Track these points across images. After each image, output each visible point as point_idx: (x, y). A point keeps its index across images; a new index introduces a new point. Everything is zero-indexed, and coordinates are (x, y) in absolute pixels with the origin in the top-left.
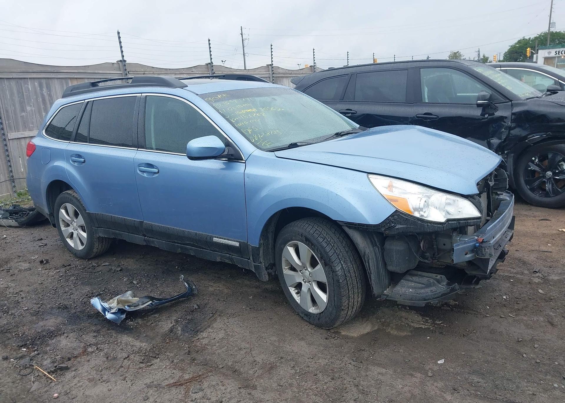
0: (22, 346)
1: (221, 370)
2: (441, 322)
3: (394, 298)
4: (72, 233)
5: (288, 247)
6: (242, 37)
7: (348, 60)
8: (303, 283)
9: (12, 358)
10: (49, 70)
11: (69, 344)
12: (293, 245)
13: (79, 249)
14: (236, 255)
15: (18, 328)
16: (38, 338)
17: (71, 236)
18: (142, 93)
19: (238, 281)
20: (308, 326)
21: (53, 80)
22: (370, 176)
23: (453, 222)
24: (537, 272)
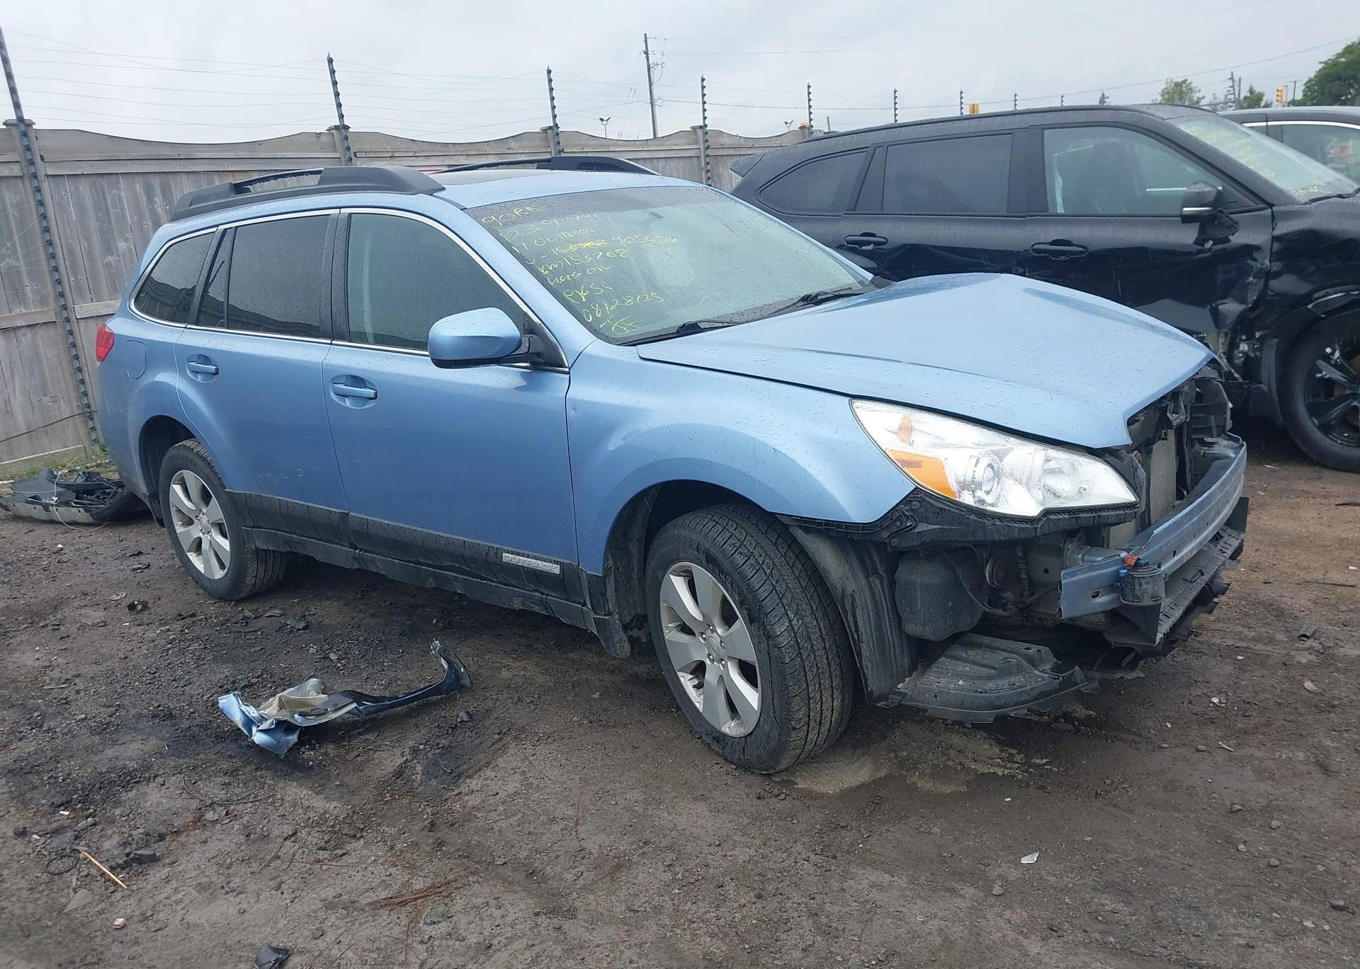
0: (62, 805)
1: (501, 870)
2: (1045, 761)
3: (920, 702)
4: (200, 541)
5: (671, 576)
6: (648, 60)
7: (896, 109)
8: (708, 662)
9: (35, 833)
10: (168, 152)
11: (164, 801)
12: (683, 572)
13: (216, 578)
14: (554, 594)
15: (58, 763)
16: (98, 786)
17: (198, 546)
18: (340, 208)
19: (571, 655)
20: (720, 766)
21: (178, 178)
22: (857, 403)
23: (1061, 517)
24: (1308, 637)
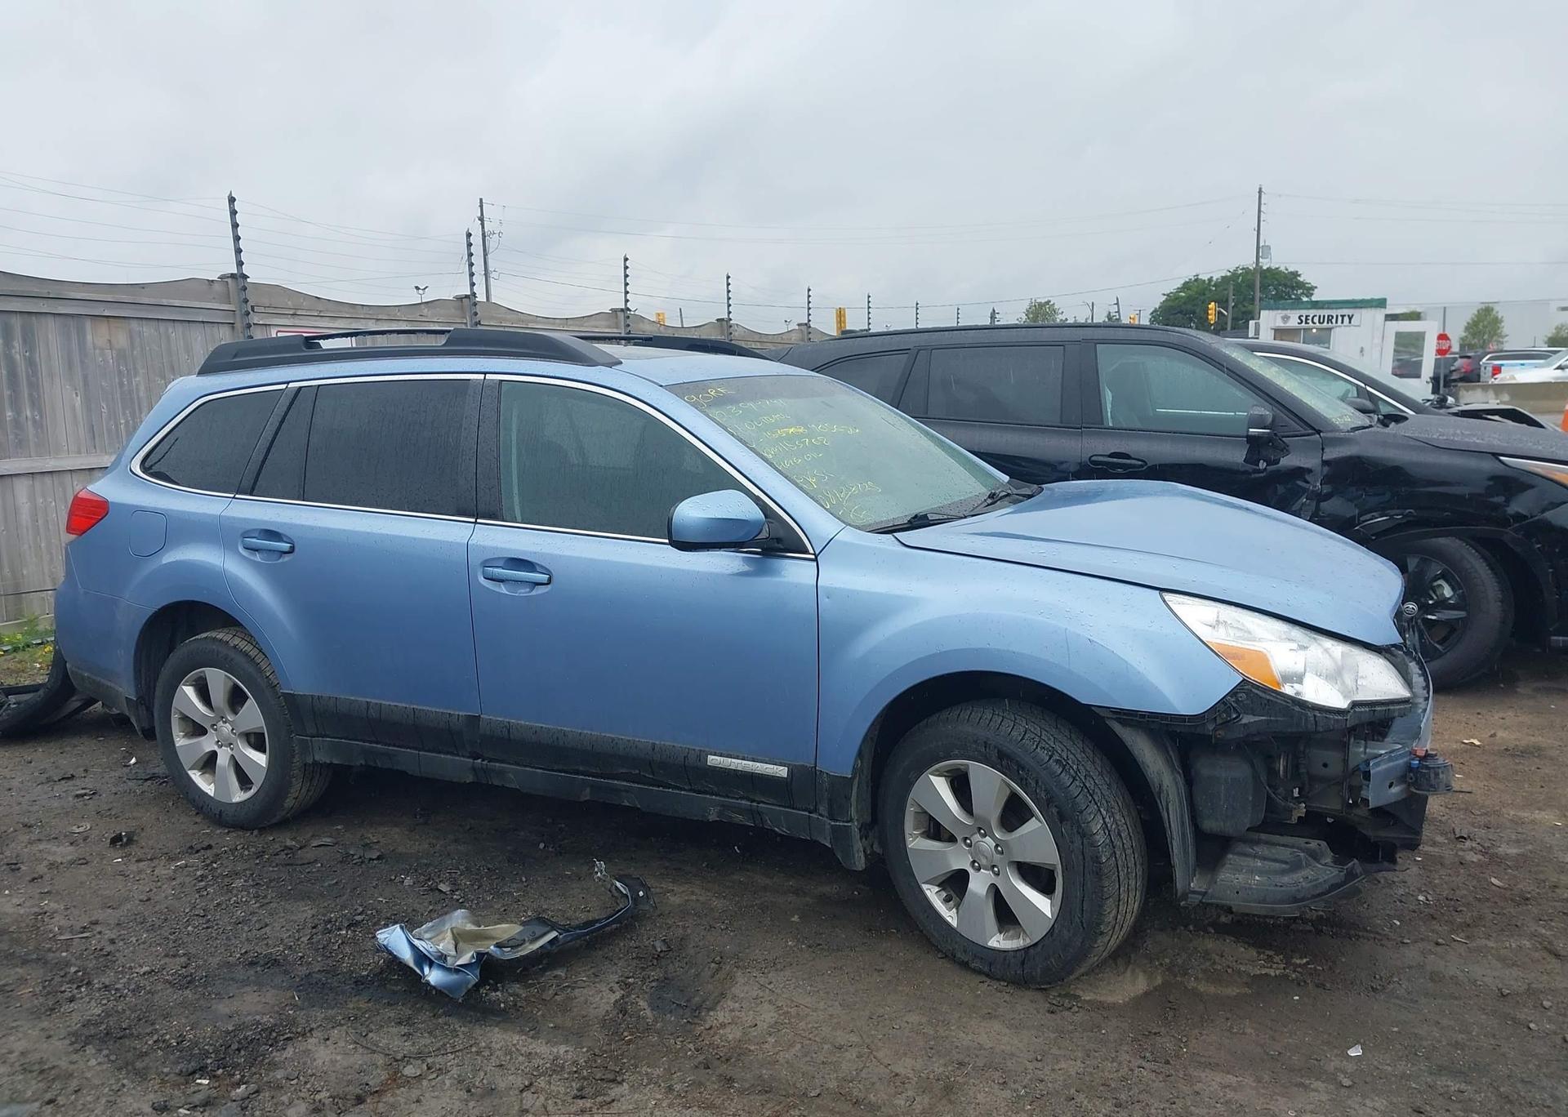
0: (194, 1072)
1: (819, 1101)
2: (1305, 961)
3: (1221, 900)
4: (213, 756)
5: (930, 776)
6: (483, 227)
7: (809, 309)
8: (971, 871)
9: (180, 1108)
10: (35, 290)
11: (339, 1058)
12: (946, 772)
13: (234, 801)
14: (771, 801)
15: (153, 1024)
16: (235, 1046)
17: (209, 763)
19: (735, 877)
20: (986, 984)
21: (43, 319)
22: (1168, 597)
23: (1363, 709)
24: (1465, 839)
